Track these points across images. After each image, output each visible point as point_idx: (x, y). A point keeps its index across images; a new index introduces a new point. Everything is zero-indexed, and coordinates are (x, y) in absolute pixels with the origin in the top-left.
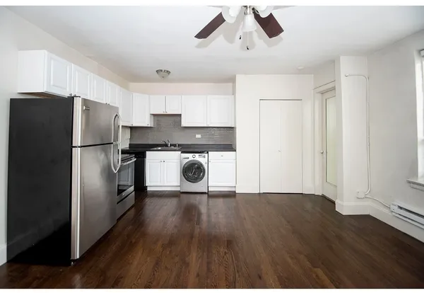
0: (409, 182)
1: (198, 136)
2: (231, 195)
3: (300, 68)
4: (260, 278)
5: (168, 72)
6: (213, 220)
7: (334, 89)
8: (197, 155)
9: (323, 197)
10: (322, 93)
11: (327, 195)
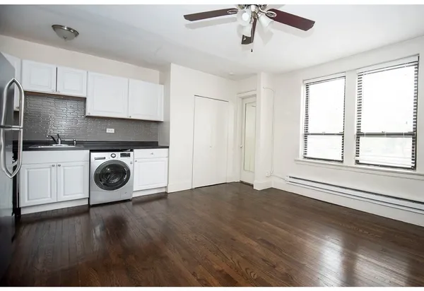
0: (295, 160)
1: (111, 131)
2: (162, 196)
3: (231, 73)
4: (234, 240)
5: (76, 33)
6: (161, 219)
7: (255, 95)
8: (118, 154)
9: (242, 182)
10: (243, 99)
11: (245, 181)
